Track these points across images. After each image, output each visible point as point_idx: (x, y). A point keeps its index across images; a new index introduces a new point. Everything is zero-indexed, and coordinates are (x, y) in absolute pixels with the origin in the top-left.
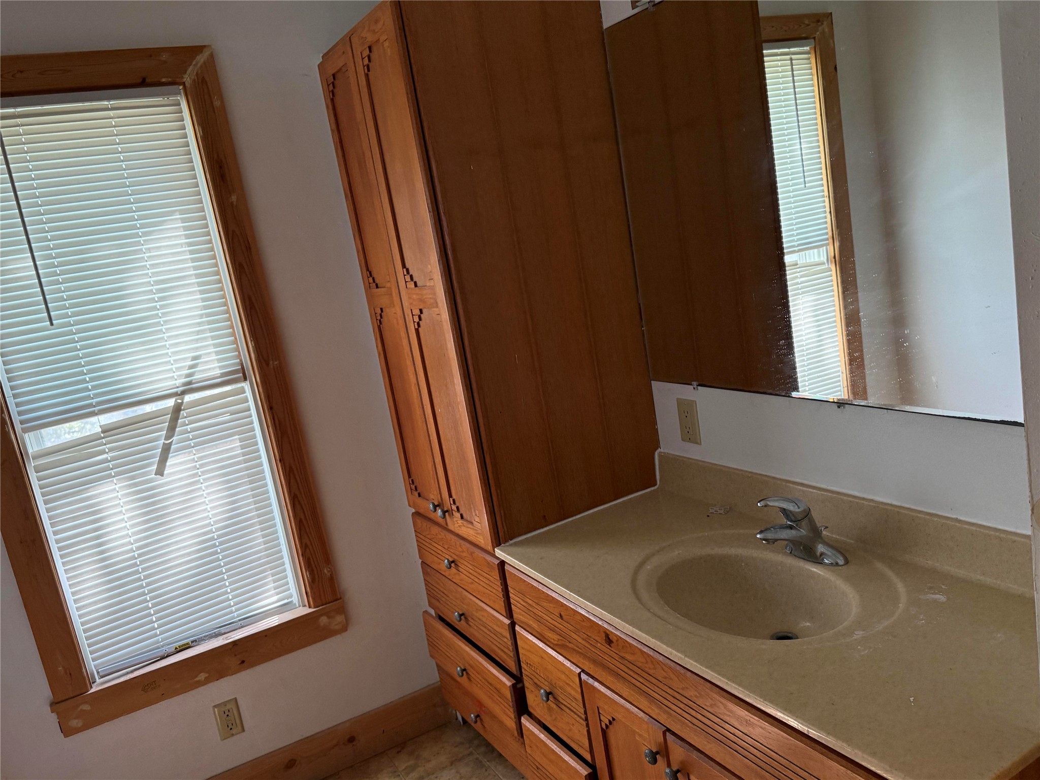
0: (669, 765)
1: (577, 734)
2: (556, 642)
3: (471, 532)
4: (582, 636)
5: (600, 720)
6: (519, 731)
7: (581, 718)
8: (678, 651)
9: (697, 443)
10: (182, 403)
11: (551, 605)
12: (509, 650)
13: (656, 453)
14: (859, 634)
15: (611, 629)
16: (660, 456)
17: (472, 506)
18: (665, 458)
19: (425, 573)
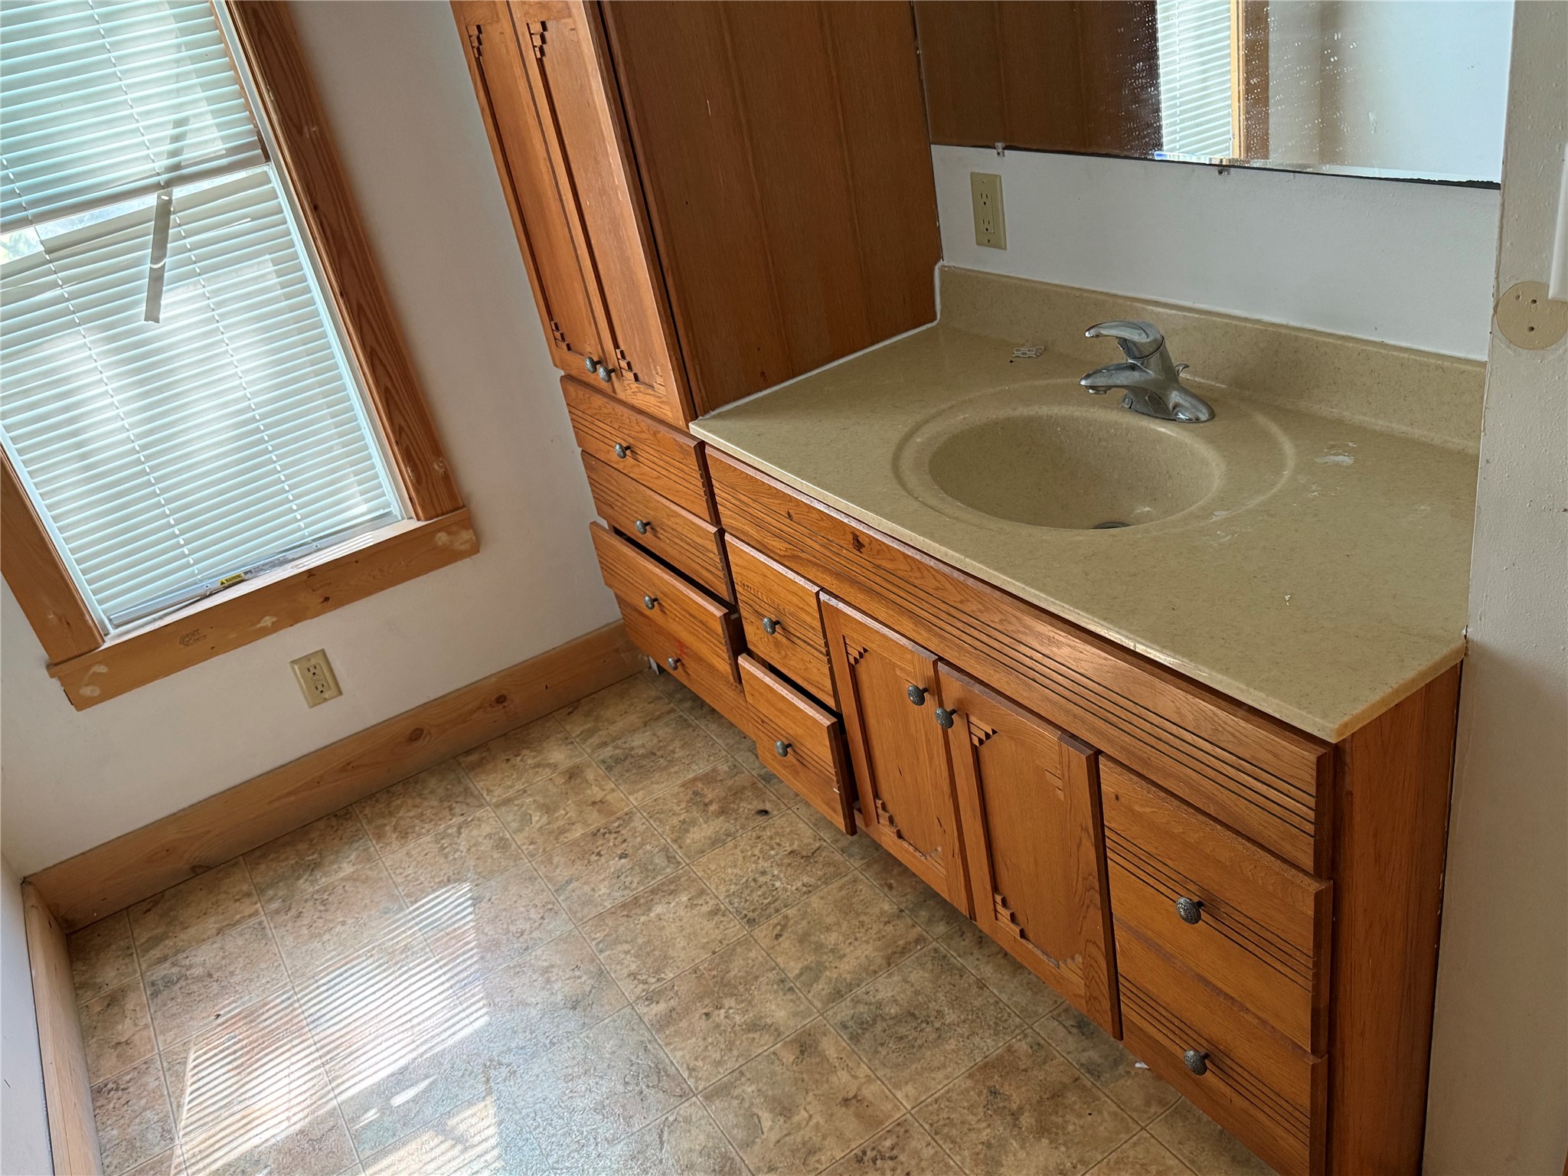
0: (941, 704)
1: (815, 673)
2: (782, 553)
3: (653, 400)
4: (820, 541)
5: (847, 653)
6: (736, 676)
7: (821, 652)
8: (956, 551)
9: (1000, 248)
10: (170, 202)
11: (776, 501)
12: (717, 568)
13: (937, 268)
14: (1220, 515)
15: (861, 527)
16: (942, 270)
17: (650, 360)
18: (949, 274)
19: (588, 467)
